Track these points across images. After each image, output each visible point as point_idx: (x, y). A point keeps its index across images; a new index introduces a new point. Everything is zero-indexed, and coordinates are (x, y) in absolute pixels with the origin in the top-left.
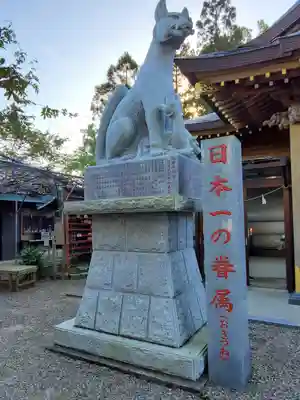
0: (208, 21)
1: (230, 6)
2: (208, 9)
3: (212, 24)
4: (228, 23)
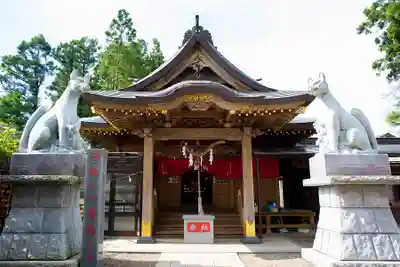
0: (115, 34)
1: (133, 27)
2: (116, 25)
4: (130, 39)
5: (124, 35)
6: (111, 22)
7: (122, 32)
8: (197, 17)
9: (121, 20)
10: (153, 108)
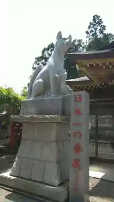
0: (92, 31)
1: (103, 24)
2: (92, 26)
3: (94, 32)
4: (102, 32)
5: (98, 31)
6: (89, 25)
7: (96, 29)
9: (95, 22)
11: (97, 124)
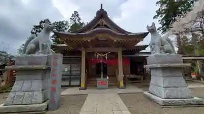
0: (73, 19)
1: (79, 17)
5: (77, 20)
6: (72, 15)
8: (102, 5)
9: (75, 14)
10: (85, 39)
11: (71, 68)
